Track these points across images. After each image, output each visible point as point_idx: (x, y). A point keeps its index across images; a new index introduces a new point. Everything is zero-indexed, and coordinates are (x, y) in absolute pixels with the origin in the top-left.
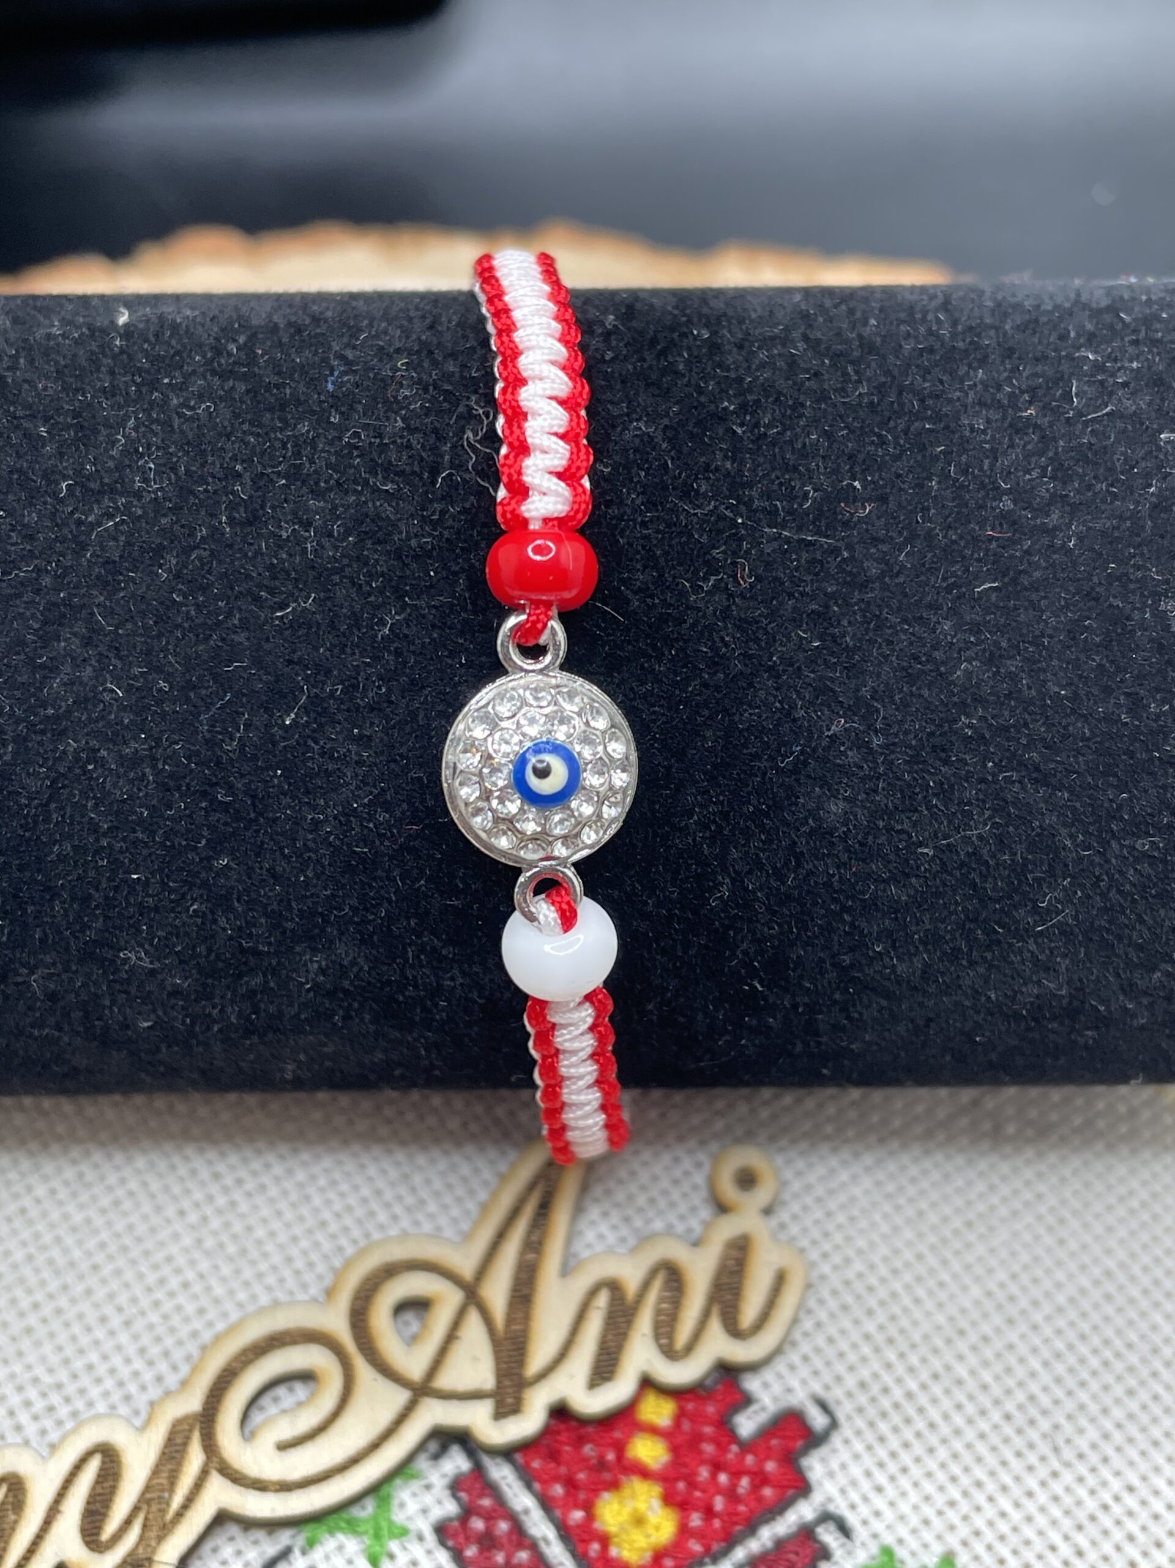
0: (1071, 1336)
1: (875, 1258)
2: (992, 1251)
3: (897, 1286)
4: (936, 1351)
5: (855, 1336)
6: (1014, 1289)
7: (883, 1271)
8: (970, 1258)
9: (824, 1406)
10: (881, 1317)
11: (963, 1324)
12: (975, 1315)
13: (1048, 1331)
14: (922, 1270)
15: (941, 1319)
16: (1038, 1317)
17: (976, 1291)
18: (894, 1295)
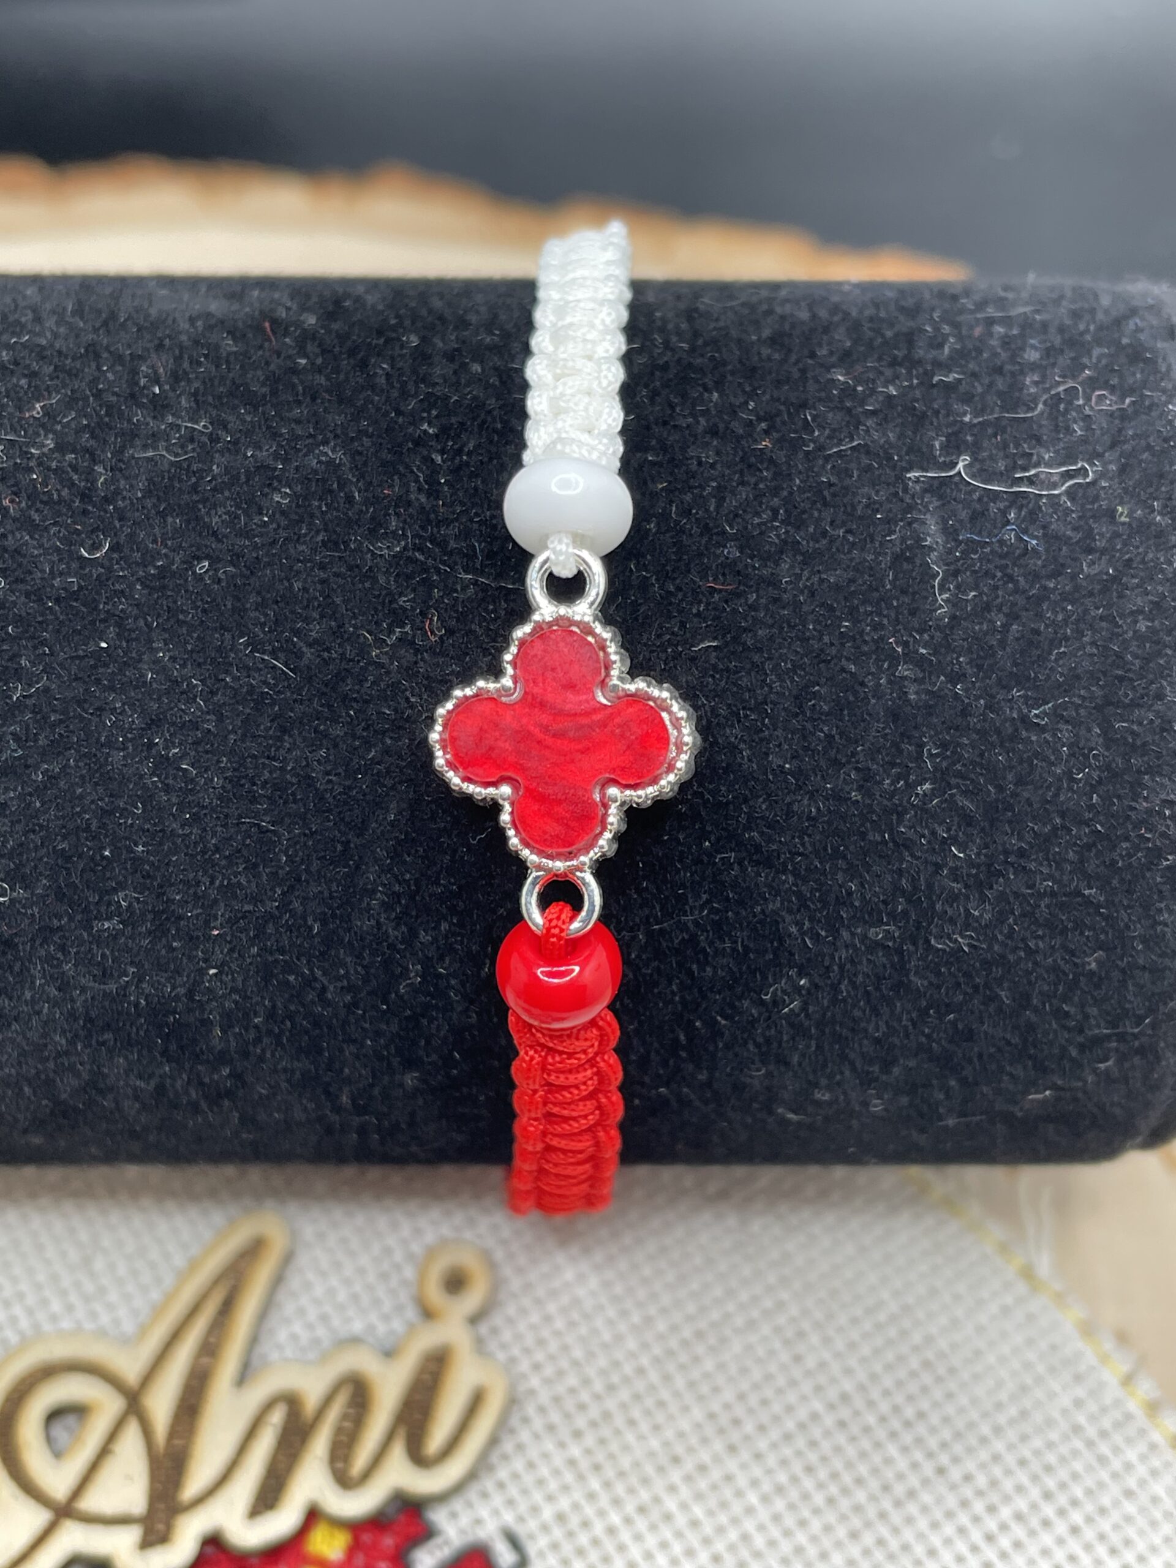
0: (797, 1468)
1: (591, 1371)
2: (721, 1366)
3: (611, 1404)
4: (645, 1481)
5: (558, 1460)
6: (739, 1411)
7: (598, 1386)
8: (696, 1374)
9: (514, 1542)
10: (590, 1440)
11: (679, 1449)
12: (694, 1440)
13: (772, 1460)
14: (640, 1386)
16: (762, 1445)
17: (697, 1413)
18: (607, 1416)
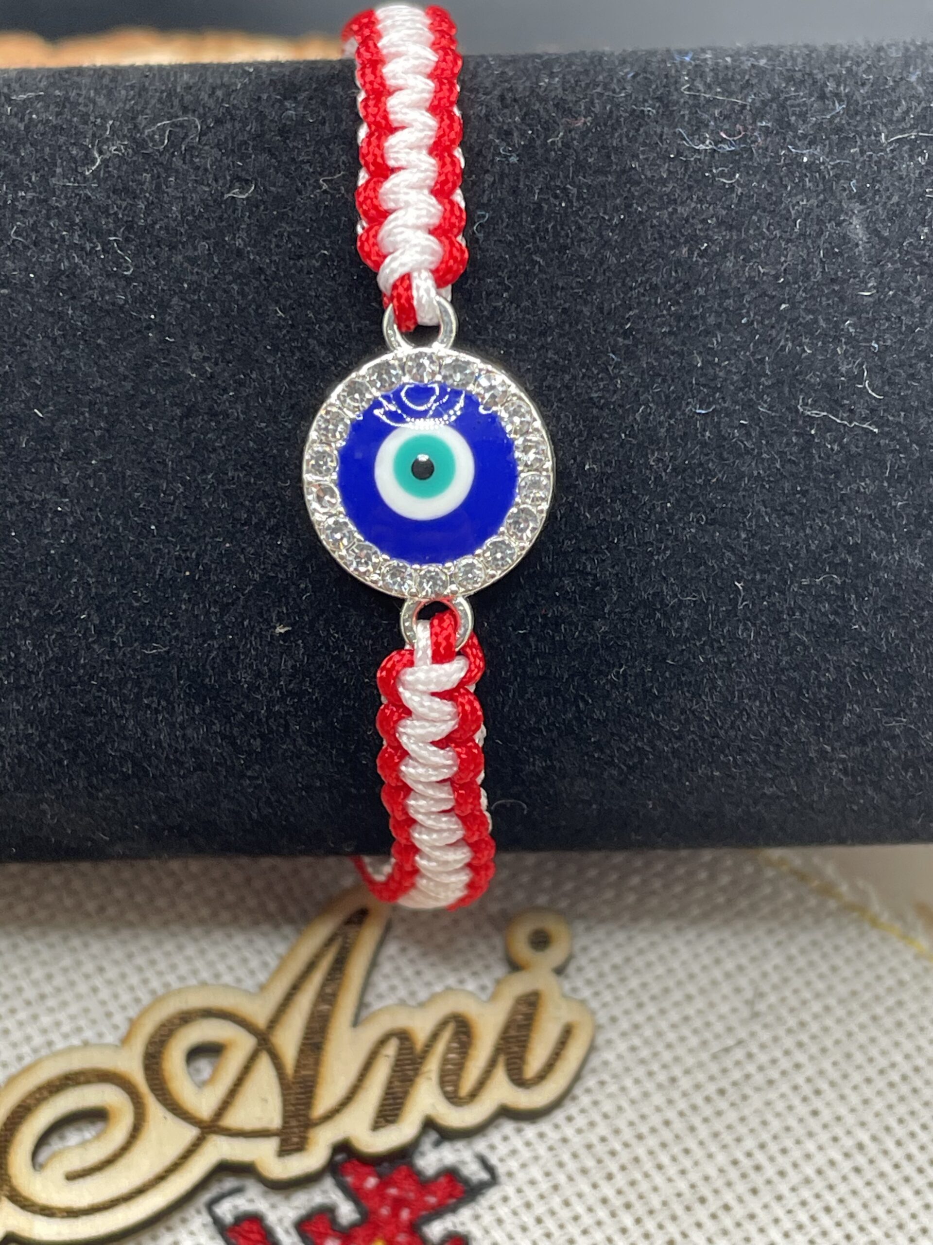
2: (742, 1119)
3: (641, 1151)
5: (592, 1200)
6: (760, 1158)
8: (718, 1125)
10: (621, 1182)
12: (719, 1183)
13: (792, 1202)
15: (682, 1185)
18: (636, 1160)
